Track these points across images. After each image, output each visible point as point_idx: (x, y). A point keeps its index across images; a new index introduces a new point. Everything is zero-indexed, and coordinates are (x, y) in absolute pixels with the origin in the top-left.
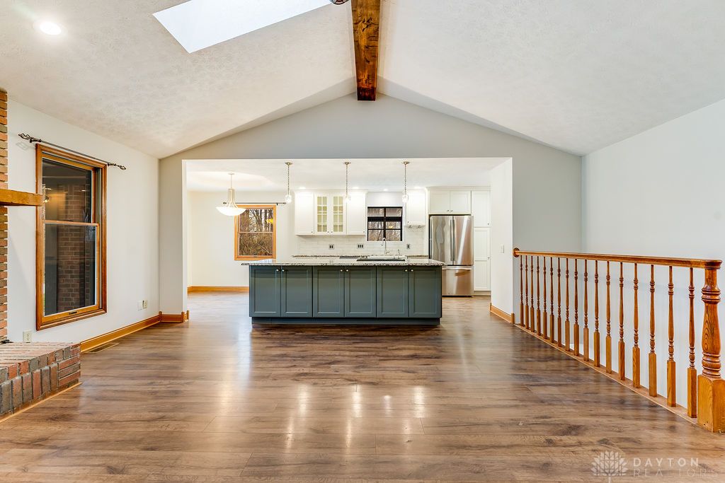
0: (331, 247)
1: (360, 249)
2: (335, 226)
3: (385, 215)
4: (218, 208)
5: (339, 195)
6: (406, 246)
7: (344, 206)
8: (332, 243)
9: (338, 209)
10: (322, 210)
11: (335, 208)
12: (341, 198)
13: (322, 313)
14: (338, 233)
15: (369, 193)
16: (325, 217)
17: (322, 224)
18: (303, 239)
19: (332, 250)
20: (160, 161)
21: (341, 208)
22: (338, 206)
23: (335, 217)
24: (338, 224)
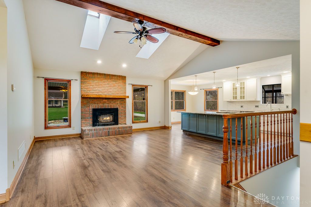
0: (242, 107)
1: (257, 108)
2: (241, 97)
3: (273, 89)
4: (189, 92)
5: (242, 81)
6: (286, 107)
7: (245, 86)
8: (242, 105)
9: (242, 88)
10: (235, 89)
11: (241, 88)
12: (244, 83)
13: (199, 132)
14: (242, 100)
15: (262, 78)
16: (236, 92)
17: (235, 96)
18: (230, 103)
19: (242, 108)
20: (165, 81)
21: (244, 88)
22: (242, 87)
23: (241, 92)
24: (242, 95)
